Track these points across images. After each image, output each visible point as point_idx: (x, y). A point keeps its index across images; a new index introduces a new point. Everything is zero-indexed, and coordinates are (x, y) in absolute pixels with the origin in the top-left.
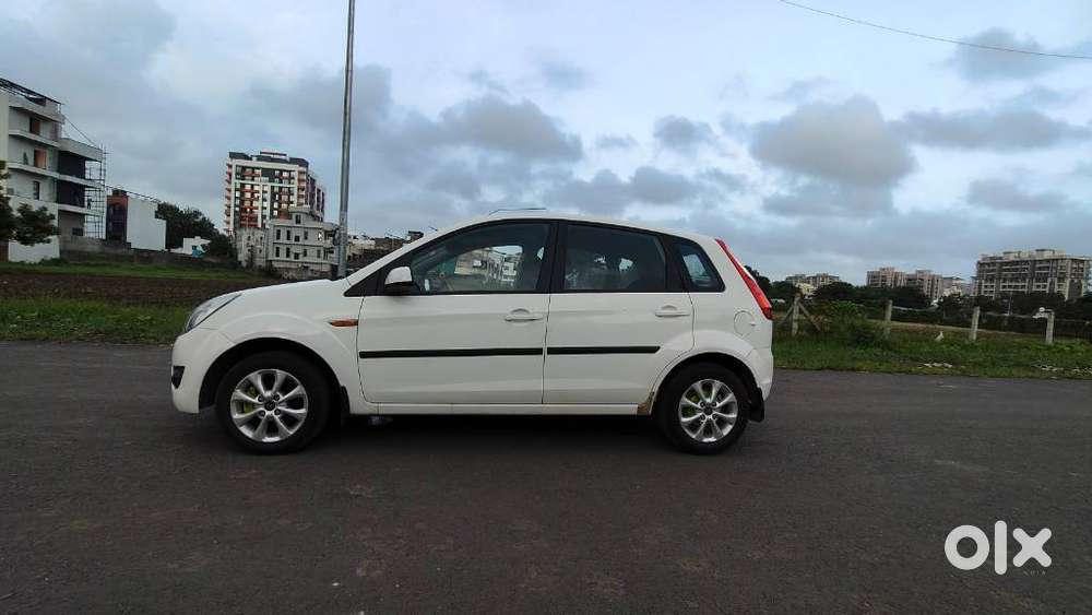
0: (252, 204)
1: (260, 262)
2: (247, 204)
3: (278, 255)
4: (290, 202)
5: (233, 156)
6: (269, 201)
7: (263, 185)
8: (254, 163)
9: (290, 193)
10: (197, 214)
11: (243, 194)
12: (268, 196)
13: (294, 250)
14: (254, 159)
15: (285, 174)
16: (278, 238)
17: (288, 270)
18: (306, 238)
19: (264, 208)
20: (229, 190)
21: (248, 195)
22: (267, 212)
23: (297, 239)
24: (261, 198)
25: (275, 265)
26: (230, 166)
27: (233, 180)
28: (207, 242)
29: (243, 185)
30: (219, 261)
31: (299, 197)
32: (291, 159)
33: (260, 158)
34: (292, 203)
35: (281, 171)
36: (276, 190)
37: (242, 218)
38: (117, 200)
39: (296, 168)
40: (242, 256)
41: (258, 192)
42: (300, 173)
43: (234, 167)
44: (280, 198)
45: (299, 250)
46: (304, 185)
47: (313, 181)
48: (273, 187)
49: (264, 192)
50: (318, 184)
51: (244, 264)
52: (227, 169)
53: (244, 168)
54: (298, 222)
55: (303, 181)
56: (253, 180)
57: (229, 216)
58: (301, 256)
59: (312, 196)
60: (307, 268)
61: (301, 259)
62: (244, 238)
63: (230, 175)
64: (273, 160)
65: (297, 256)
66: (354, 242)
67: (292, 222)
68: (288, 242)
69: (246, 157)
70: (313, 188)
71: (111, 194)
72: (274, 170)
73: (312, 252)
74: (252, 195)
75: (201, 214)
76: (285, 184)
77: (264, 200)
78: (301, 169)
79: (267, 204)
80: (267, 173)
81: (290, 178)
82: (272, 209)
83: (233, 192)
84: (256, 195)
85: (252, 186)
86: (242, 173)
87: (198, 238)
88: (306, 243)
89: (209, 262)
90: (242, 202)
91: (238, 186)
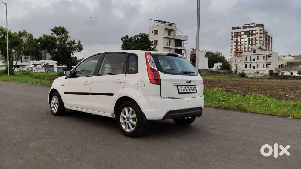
0: (240, 47)
1: (239, 71)
2: (239, 47)
3: (246, 68)
4: (256, 44)
5: (233, 28)
6: (247, 45)
7: (245, 38)
8: (242, 30)
9: (256, 40)
10: (219, 54)
11: (237, 43)
12: (247, 43)
13: (252, 65)
14: (242, 28)
15: (254, 32)
16: (246, 60)
17: (250, 73)
18: (258, 59)
19: (245, 48)
20: (232, 43)
21: (239, 44)
22: (247, 49)
23: (254, 60)
24: (244, 44)
25: (245, 72)
26: (232, 33)
27: (234, 38)
28: (221, 64)
29: (237, 40)
30: (224, 72)
31: (260, 41)
32: (256, 25)
33: (244, 27)
34: (257, 44)
35: (252, 31)
36: (250, 39)
37: (237, 53)
38: (194, 53)
39: (258, 28)
40: (233, 69)
41: (243, 42)
42: (260, 30)
43: (234, 33)
44: (252, 42)
45: (255, 65)
46: (262, 35)
47: (267, 33)
48: (249, 39)
49: (245, 41)
50: (269, 34)
51: (233, 72)
52: (231, 34)
53: (237, 33)
54: (254, 52)
55: (262, 33)
56: (241, 37)
57: (232, 53)
58: (256, 67)
59: (266, 39)
60: (258, 72)
61: (256, 68)
62: (234, 61)
63: (232, 36)
64: (249, 27)
65: (254, 67)
66: (283, 58)
67: (252, 53)
68: (250, 61)
69: (238, 28)
70: (267, 36)
71: (192, 50)
72: (249, 31)
73: (261, 65)
74: (241, 43)
75: (220, 54)
76: (254, 36)
77: (245, 44)
78: (261, 28)
79: (246, 46)
80: (247, 33)
81: (256, 33)
82: (249, 48)
83: (233, 43)
84: (242, 43)
85: (241, 39)
86: (237, 35)
87: (219, 63)
88: (258, 61)
89: (220, 72)
90: (237, 46)
91: (235, 41)
